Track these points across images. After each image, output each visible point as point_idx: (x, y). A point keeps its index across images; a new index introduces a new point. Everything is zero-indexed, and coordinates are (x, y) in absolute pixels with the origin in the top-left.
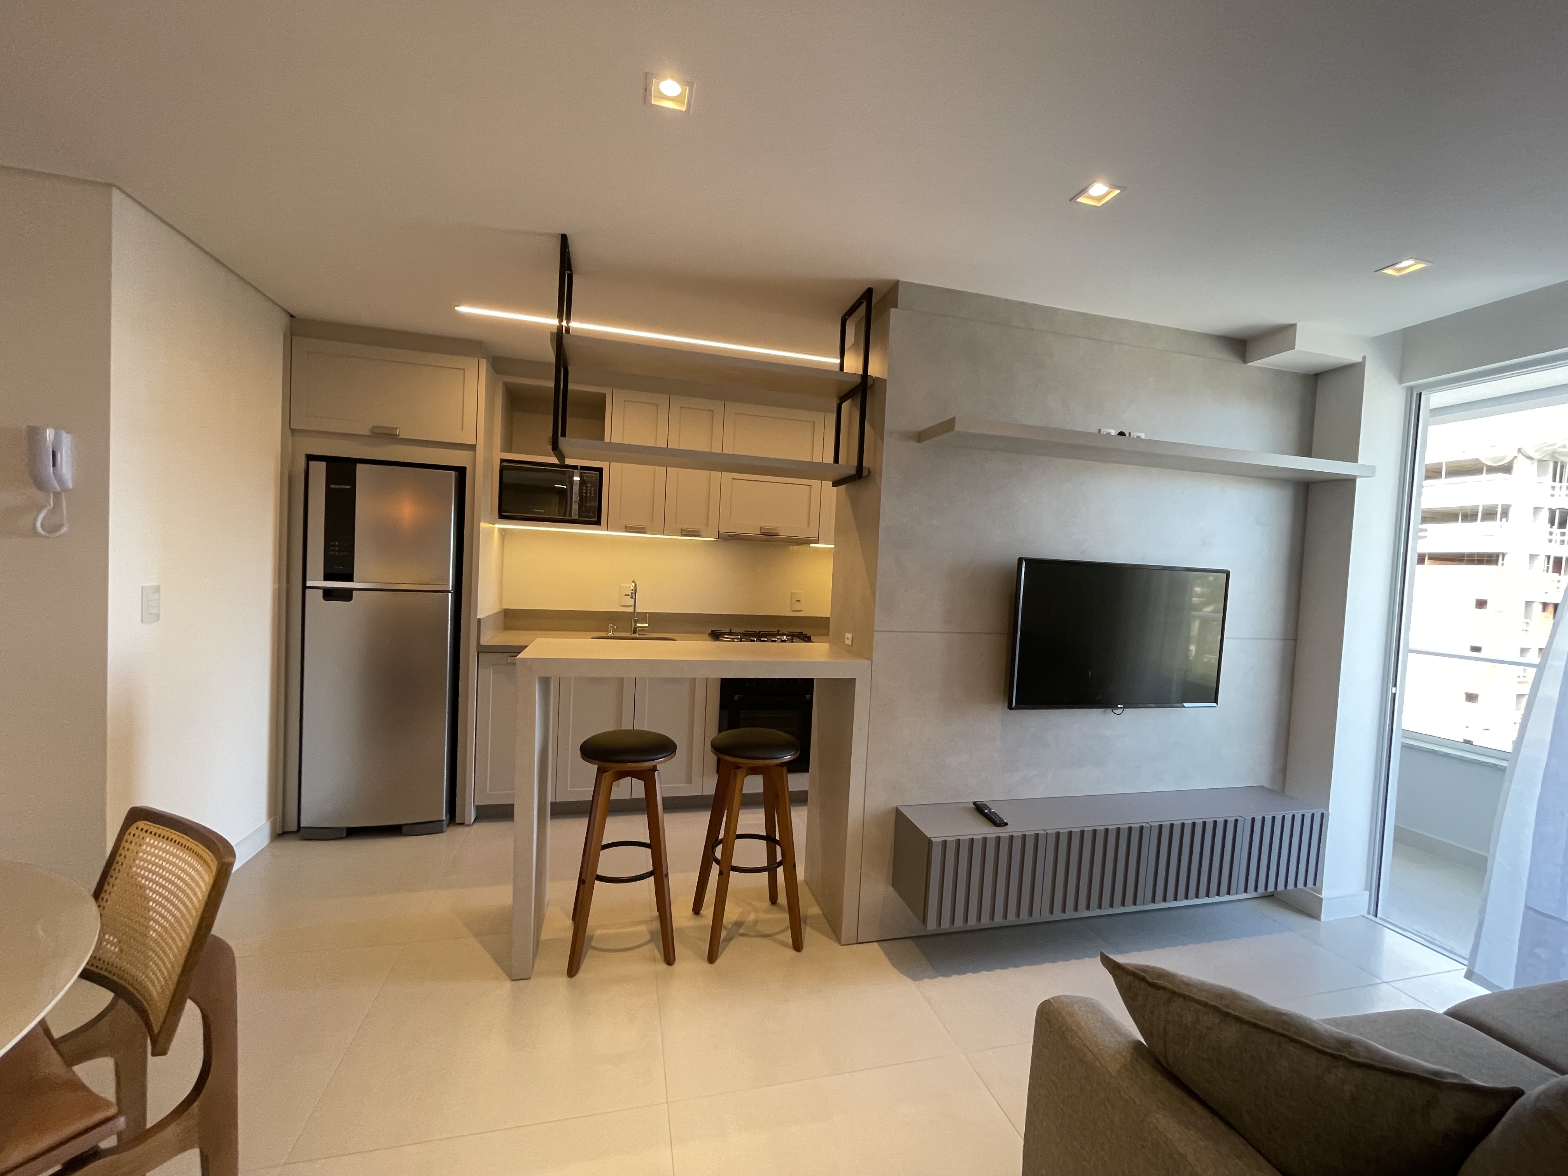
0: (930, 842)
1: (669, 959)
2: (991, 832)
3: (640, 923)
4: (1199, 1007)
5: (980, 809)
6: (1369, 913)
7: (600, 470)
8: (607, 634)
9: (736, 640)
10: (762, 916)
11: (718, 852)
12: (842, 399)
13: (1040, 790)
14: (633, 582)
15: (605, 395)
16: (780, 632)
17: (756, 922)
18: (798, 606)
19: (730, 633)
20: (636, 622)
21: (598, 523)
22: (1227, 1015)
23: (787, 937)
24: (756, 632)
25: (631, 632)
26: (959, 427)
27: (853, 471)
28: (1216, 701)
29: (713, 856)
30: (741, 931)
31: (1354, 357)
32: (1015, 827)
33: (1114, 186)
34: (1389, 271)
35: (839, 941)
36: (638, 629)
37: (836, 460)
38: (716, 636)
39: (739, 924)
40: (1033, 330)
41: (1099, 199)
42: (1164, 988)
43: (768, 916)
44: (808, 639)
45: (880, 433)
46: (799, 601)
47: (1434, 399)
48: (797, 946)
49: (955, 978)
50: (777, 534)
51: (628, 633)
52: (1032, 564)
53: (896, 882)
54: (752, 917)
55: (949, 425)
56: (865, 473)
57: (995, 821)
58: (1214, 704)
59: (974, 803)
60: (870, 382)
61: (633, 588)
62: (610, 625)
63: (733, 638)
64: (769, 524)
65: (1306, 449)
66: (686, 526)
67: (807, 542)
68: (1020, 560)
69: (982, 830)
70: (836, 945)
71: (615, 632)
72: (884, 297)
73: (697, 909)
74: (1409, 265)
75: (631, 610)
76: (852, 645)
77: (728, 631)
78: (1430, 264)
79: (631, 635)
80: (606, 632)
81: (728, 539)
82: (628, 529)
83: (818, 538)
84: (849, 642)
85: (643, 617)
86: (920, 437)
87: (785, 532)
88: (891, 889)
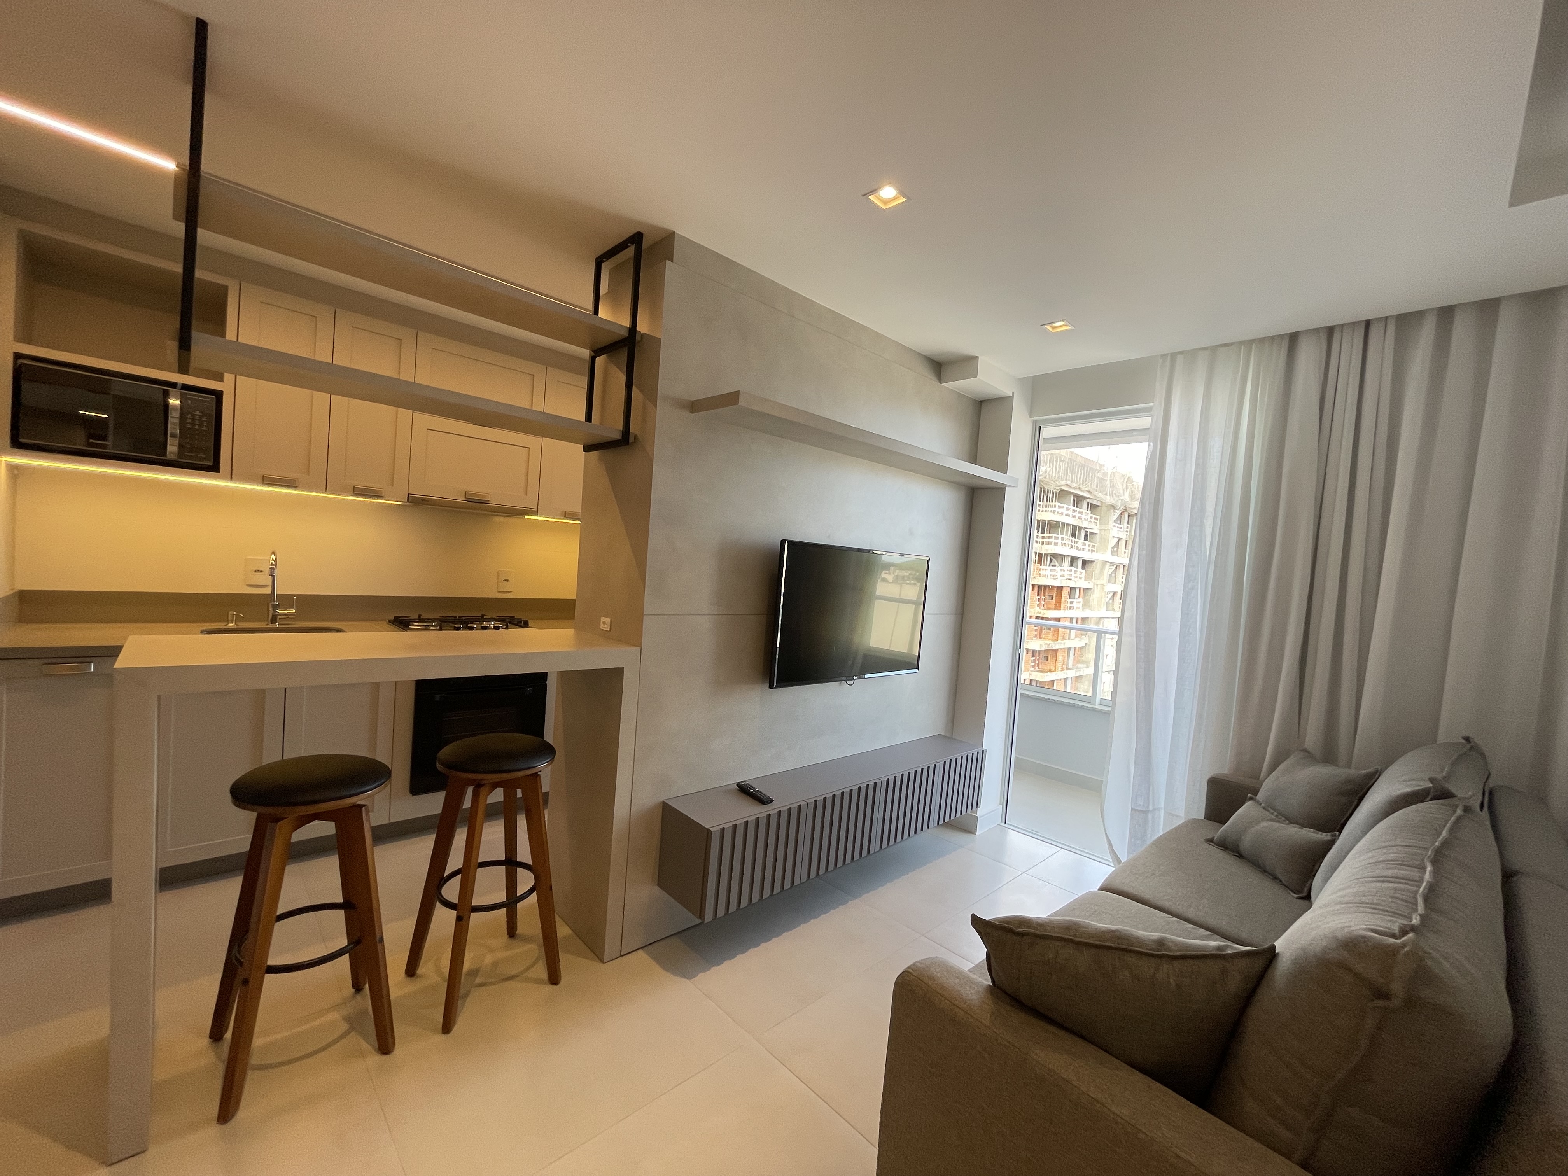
0: (709, 833)
1: (385, 1046)
2: (759, 811)
3: (329, 1010)
4: (1058, 943)
5: (744, 790)
6: (1001, 822)
7: (218, 395)
8: (226, 625)
9: (432, 628)
10: (501, 955)
11: (451, 891)
12: (597, 352)
13: (790, 762)
14: (273, 553)
15: (225, 288)
16: (485, 617)
17: (495, 964)
18: (506, 587)
19: (420, 620)
20: (275, 607)
21: (214, 468)
22: (1078, 943)
23: (541, 971)
24: (456, 617)
25: (267, 621)
26: (742, 402)
27: (617, 436)
28: (918, 668)
29: (440, 897)
30: (478, 980)
31: (1005, 390)
32: (781, 803)
33: (902, 193)
34: (1048, 327)
35: (602, 962)
36: (279, 617)
37: (589, 418)
38: (402, 624)
39: (474, 973)
40: (793, 317)
41: (886, 202)
42: (1028, 934)
43: (509, 953)
44: (526, 625)
45: (652, 396)
46: (507, 581)
47: (1046, 432)
48: (554, 979)
49: (727, 963)
50: (487, 502)
51: (262, 623)
52: (794, 546)
53: (663, 880)
54: (489, 959)
55: (732, 398)
56: (631, 439)
57: (761, 799)
58: (916, 670)
59: (738, 785)
60: (638, 338)
61: (273, 562)
62: (230, 612)
63: (426, 626)
64: (477, 489)
65: (974, 459)
66: (360, 483)
67: (521, 513)
68: (783, 542)
69: (751, 811)
70: (601, 964)
71: (240, 621)
72: (653, 246)
73: (411, 971)
74: (1061, 326)
75: (268, 591)
76: (610, 630)
77: (417, 617)
78: (1073, 328)
79: (267, 625)
80: (224, 621)
81: (416, 502)
82: (266, 480)
83: (537, 509)
84: (607, 627)
85: (287, 600)
86: (694, 406)
87: (495, 500)
88: (657, 890)
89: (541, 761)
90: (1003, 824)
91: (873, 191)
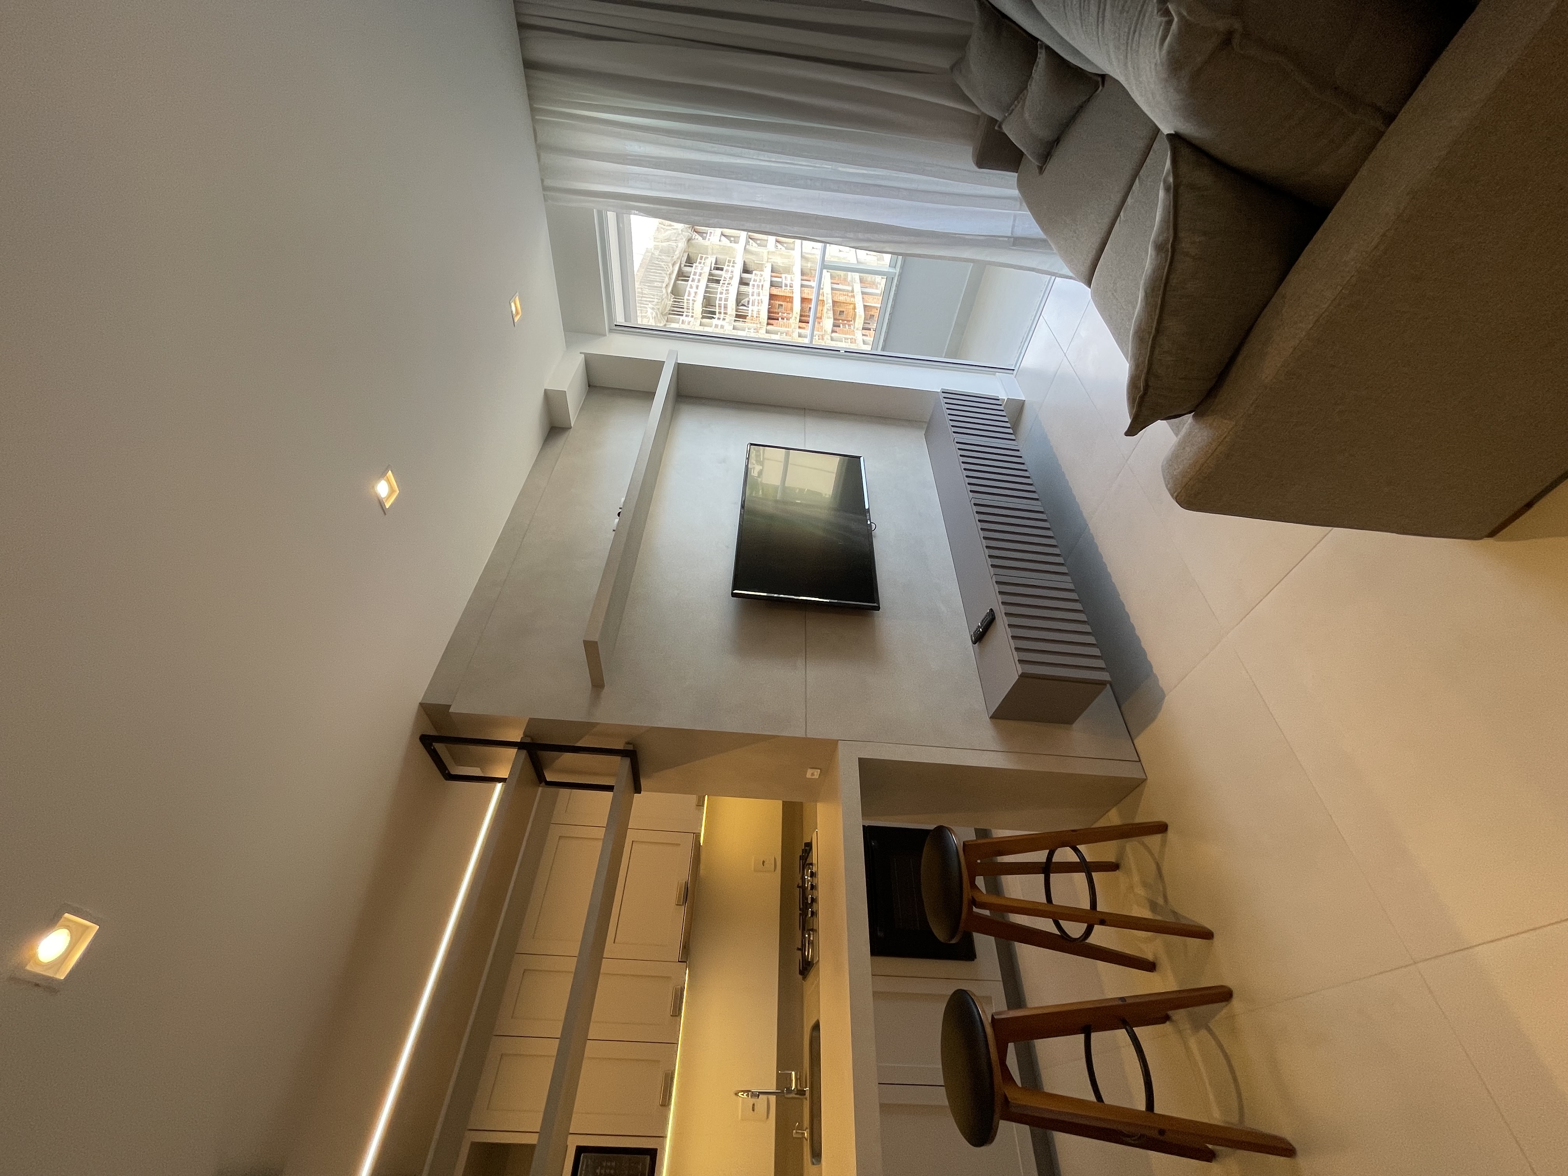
0: (1023, 676)
1: (1224, 995)
2: (1002, 622)
3: (1187, 1048)
4: (1157, 352)
5: (980, 637)
6: (1013, 374)
7: (581, 1150)
8: (806, 1140)
9: (811, 938)
10: (1136, 878)
11: (1075, 930)
12: (541, 779)
13: (952, 588)
14: (736, 1094)
15: (476, 1146)
16: (800, 885)
17: (1145, 885)
18: (770, 865)
19: (802, 949)
20: (789, 1090)
21: (652, 1154)
22: (1158, 331)
23: (1154, 841)
24: (800, 913)
25: (802, 1099)
26: (595, 637)
27: (627, 762)
28: (859, 457)
29: (1081, 939)
30: (1161, 901)
31: (578, 361)
32: (992, 600)
33: (383, 475)
34: (516, 319)
35: (1145, 780)
36: (799, 1087)
37: (609, 788)
38: (807, 967)
39: (1153, 906)
40: (505, 580)
41: (392, 491)
42: (1146, 381)
43: (1134, 869)
44: (809, 845)
45: (588, 727)
46: (764, 862)
47: (620, 319)
48: (1161, 828)
50: (686, 883)
51: (805, 1103)
52: (738, 583)
53: (1066, 718)
54: (1140, 891)
55: (591, 647)
56: (630, 748)
57: (990, 621)
58: (862, 459)
59: (974, 643)
60: (528, 740)
61: (745, 1094)
62: (794, 1136)
63: (809, 944)
64: (673, 893)
65: (649, 395)
66: (669, 1010)
67: (697, 847)
68: (734, 595)
69: (1002, 632)
70: (1148, 781)
71: (802, 1125)
72: (435, 724)
73: (1149, 966)
74: (515, 306)
75: (773, 1098)
76: (820, 769)
77: (800, 952)
78: (517, 293)
79: (806, 1099)
80: (802, 1143)
81: (687, 953)
82: (665, 1103)
83: (694, 833)
84: (817, 773)
85: (782, 1080)
86: (598, 684)
87: (684, 875)
88: (1077, 725)
89: (950, 840)
90: (1015, 372)
91: (381, 504)
